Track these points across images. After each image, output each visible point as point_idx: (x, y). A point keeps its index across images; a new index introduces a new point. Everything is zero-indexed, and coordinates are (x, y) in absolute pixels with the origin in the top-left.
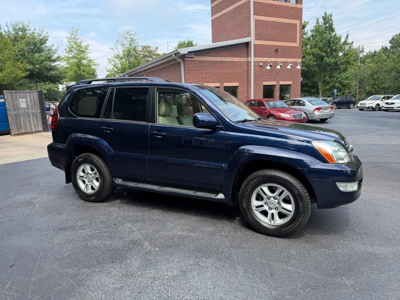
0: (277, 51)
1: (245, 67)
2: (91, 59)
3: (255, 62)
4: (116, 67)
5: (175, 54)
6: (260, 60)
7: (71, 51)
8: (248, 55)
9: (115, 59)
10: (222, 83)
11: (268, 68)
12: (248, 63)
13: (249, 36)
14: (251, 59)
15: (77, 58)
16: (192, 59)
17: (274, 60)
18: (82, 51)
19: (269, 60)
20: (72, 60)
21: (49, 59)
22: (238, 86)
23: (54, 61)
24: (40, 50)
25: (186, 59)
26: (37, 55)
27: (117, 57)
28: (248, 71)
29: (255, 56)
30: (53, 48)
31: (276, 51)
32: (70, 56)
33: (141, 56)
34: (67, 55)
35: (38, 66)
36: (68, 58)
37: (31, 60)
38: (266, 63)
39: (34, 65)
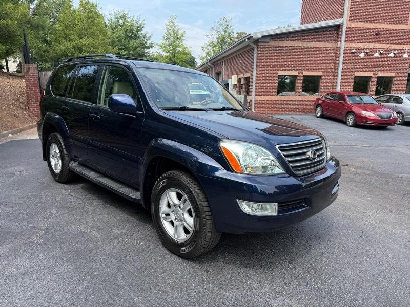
0: (377, 36)
1: (333, 54)
2: (186, 46)
3: (345, 49)
4: (209, 55)
5: (248, 39)
6: (353, 46)
7: (168, 39)
8: (338, 40)
9: (209, 47)
10: (301, 71)
11: (362, 55)
12: (337, 50)
13: (342, 16)
14: (341, 45)
15: (173, 45)
16: (267, 44)
17: (371, 46)
18: (178, 39)
19: (363, 45)
20: (168, 47)
21: (144, 46)
22: (321, 76)
23: (148, 48)
24: (136, 37)
25: (260, 44)
26: (132, 42)
27: (211, 44)
28: (336, 58)
29: (346, 41)
30: (148, 36)
31: (377, 34)
32: (167, 43)
34: (164, 42)
35: (131, 52)
36: (166, 45)
37: (127, 46)
38: (359, 50)
39: (129, 51)
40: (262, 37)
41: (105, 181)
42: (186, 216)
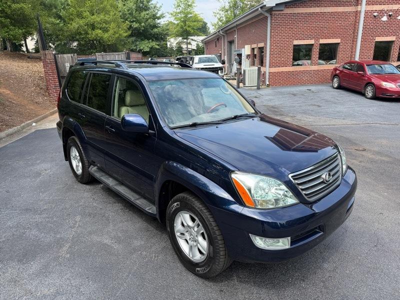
1: (352, 19)
2: (197, 13)
3: (366, 12)
4: (221, 21)
5: (261, 8)
6: (374, 9)
7: (179, 6)
8: (358, 3)
9: (221, 12)
10: (317, 39)
11: (385, 19)
12: (357, 13)
14: (361, 8)
15: (184, 13)
17: (395, 7)
18: (189, 6)
19: (385, 7)
20: (179, 15)
21: (155, 17)
22: (339, 43)
23: (159, 18)
24: (146, 8)
25: (274, 13)
26: (143, 14)
27: (223, 9)
28: (356, 23)
29: (367, 4)
30: (158, 6)
32: (178, 11)
33: (248, 6)
34: (175, 10)
35: (143, 24)
36: (176, 13)
37: (138, 18)
38: (382, 13)
39: (140, 23)
40: (277, 5)
41: (122, 190)
42: (200, 239)
